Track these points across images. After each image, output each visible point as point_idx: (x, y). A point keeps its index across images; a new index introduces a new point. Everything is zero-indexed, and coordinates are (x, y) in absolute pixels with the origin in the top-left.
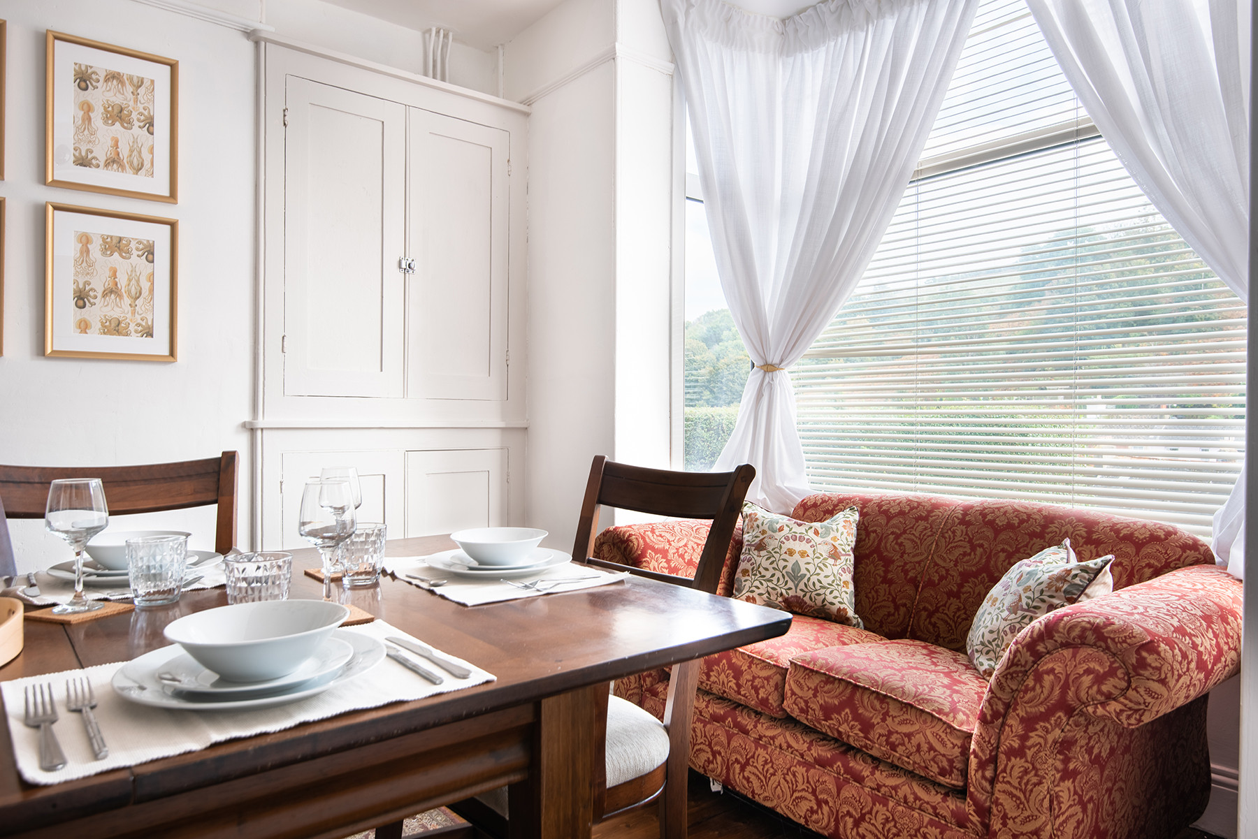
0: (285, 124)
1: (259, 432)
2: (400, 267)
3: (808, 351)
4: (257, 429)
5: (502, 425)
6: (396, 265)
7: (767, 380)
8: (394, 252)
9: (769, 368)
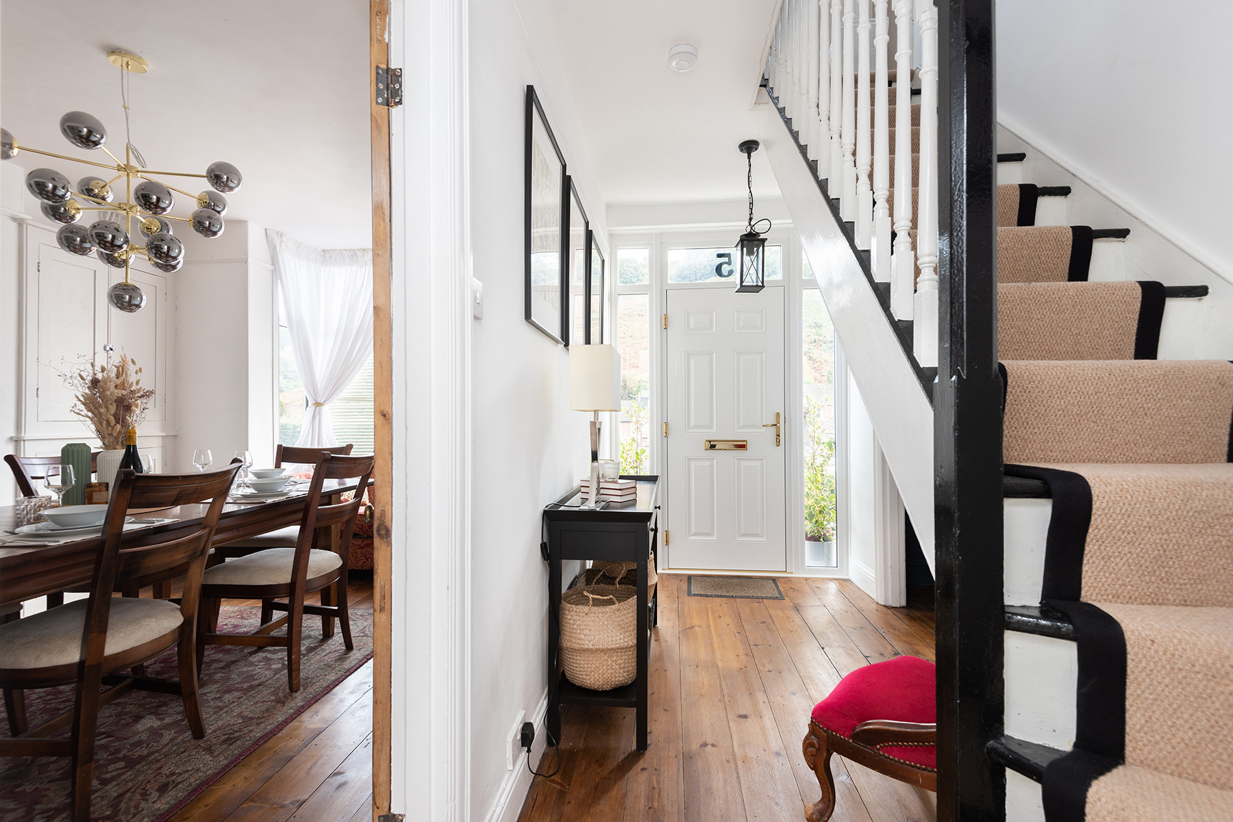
0: (39, 271)
1: (22, 443)
2: (105, 350)
3: (338, 397)
4: (20, 440)
5: (164, 434)
6: (102, 348)
7: (317, 410)
8: (101, 341)
9: (318, 404)
